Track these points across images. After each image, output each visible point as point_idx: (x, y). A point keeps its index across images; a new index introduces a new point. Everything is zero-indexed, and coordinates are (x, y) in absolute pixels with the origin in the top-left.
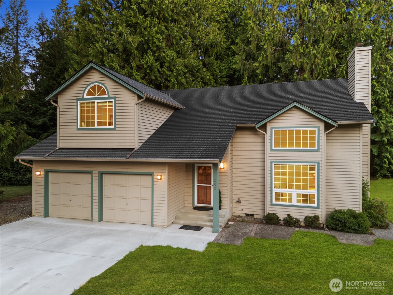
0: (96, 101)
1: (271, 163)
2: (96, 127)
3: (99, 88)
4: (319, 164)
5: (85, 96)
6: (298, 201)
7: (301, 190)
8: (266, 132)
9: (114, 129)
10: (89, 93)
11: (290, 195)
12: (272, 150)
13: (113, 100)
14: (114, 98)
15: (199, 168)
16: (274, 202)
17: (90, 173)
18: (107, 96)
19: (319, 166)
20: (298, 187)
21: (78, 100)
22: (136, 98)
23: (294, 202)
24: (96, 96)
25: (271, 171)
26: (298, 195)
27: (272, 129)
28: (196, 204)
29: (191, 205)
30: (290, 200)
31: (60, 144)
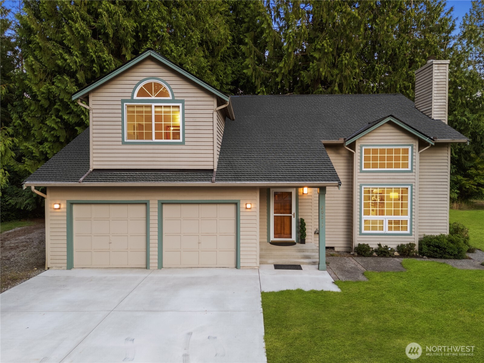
0: (153, 105)
1: (361, 186)
2: (154, 140)
3: (158, 86)
4: (412, 186)
5: (135, 97)
6: (390, 229)
7: (393, 216)
8: (355, 150)
9: (183, 143)
10: (142, 93)
11: (382, 222)
12: (361, 171)
13: (180, 105)
14: (182, 102)
15: (276, 194)
16: (363, 231)
17: (146, 204)
18: (170, 98)
19: (412, 189)
20: (389, 213)
21: (123, 101)
22: (215, 102)
23: (386, 230)
24: (153, 98)
25: (361, 196)
26: (390, 222)
27: (361, 147)
28: (272, 238)
29: (266, 240)
30: (382, 228)
31: (95, 163)
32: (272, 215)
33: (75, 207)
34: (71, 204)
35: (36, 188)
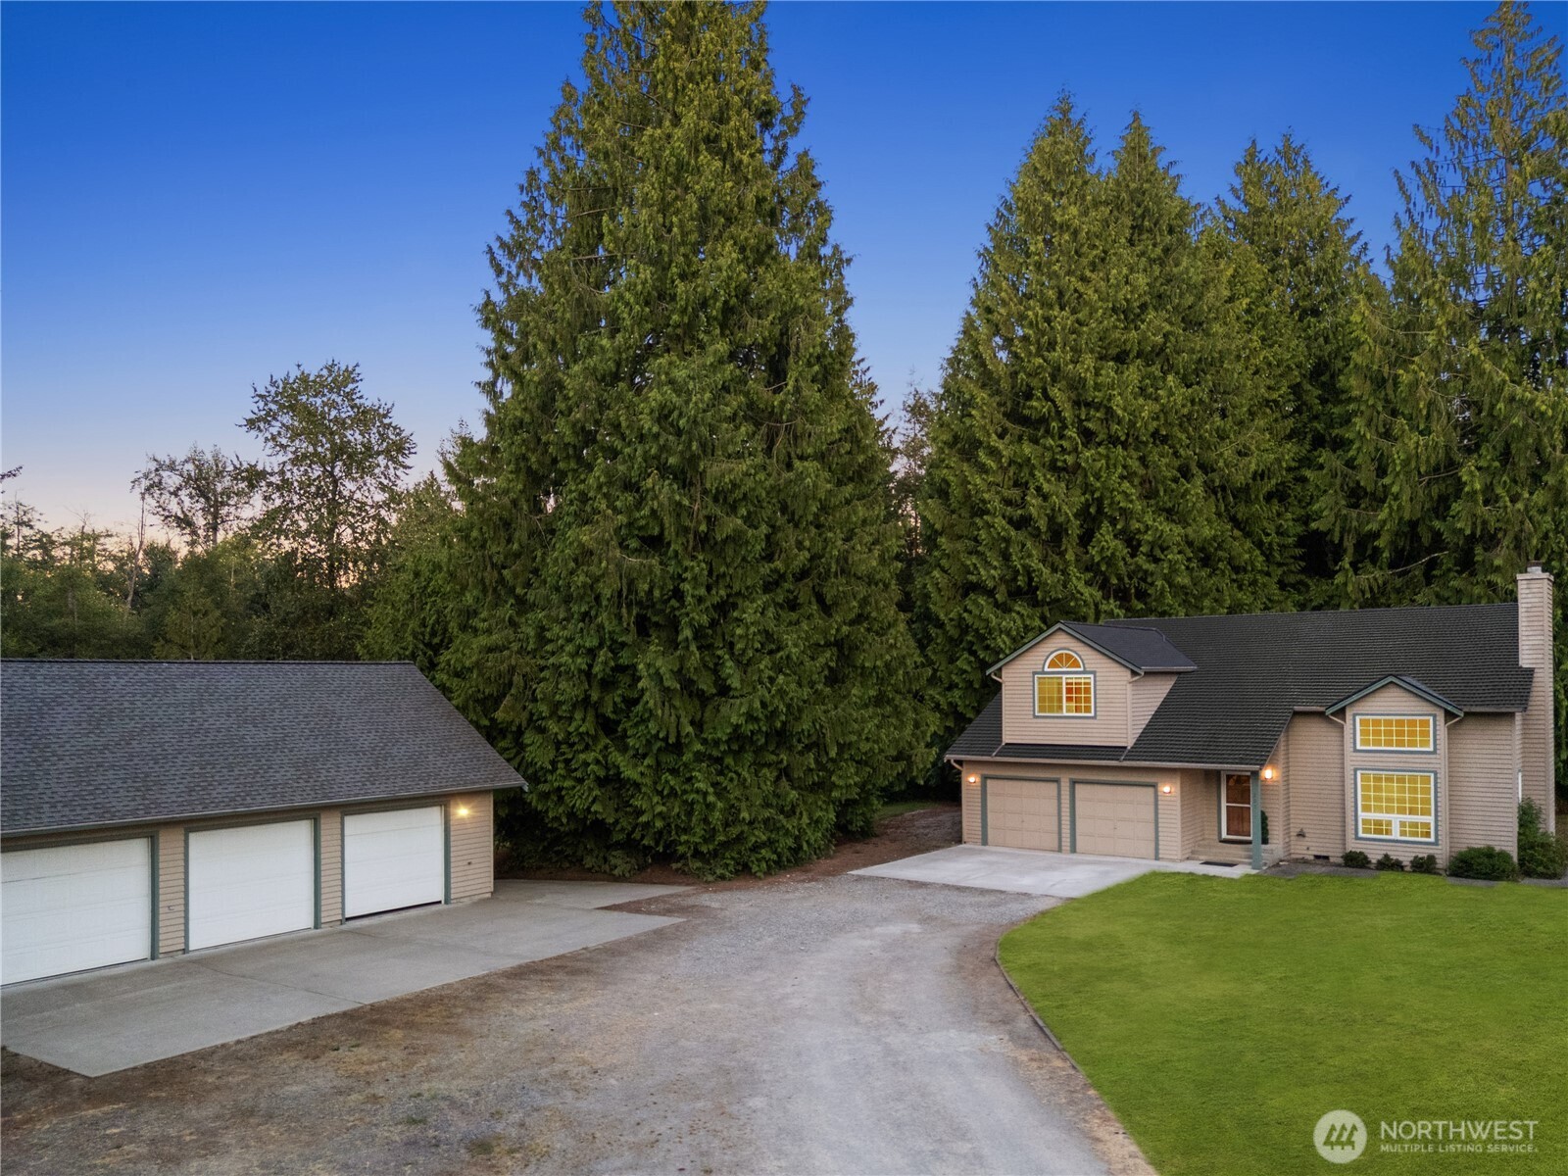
0: (1064, 676)
1: (1355, 770)
2: (1065, 714)
3: (1069, 657)
4: (1436, 773)
5: (1046, 669)
6: (1403, 833)
7: (1407, 816)
8: (1345, 721)
9: (1094, 718)
10: (1053, 664)
11: (1389, 823)
12: (1356, 751)
13: (1092, 676)
14: (1094, 673)
15: (1229, 777)
16: (1361, 834)
17: (1057, 781)
18: (1081, 669)
19: (1436, 779)
20: (1401, 811)
21: (1034, 673)
22: (1129, 673)
23: (1396, 835)
24: (1064, 669)
25: (1355, 784)
26: (1403, 824)
27: (1355, 715)
28: (1224, 835)
29: (1216, 837)
30: (1388, 832)
31: (1008, 737)
32: (1224, 804)
33: (989, 782)
34: (985, 778)
35: (956, 761)
